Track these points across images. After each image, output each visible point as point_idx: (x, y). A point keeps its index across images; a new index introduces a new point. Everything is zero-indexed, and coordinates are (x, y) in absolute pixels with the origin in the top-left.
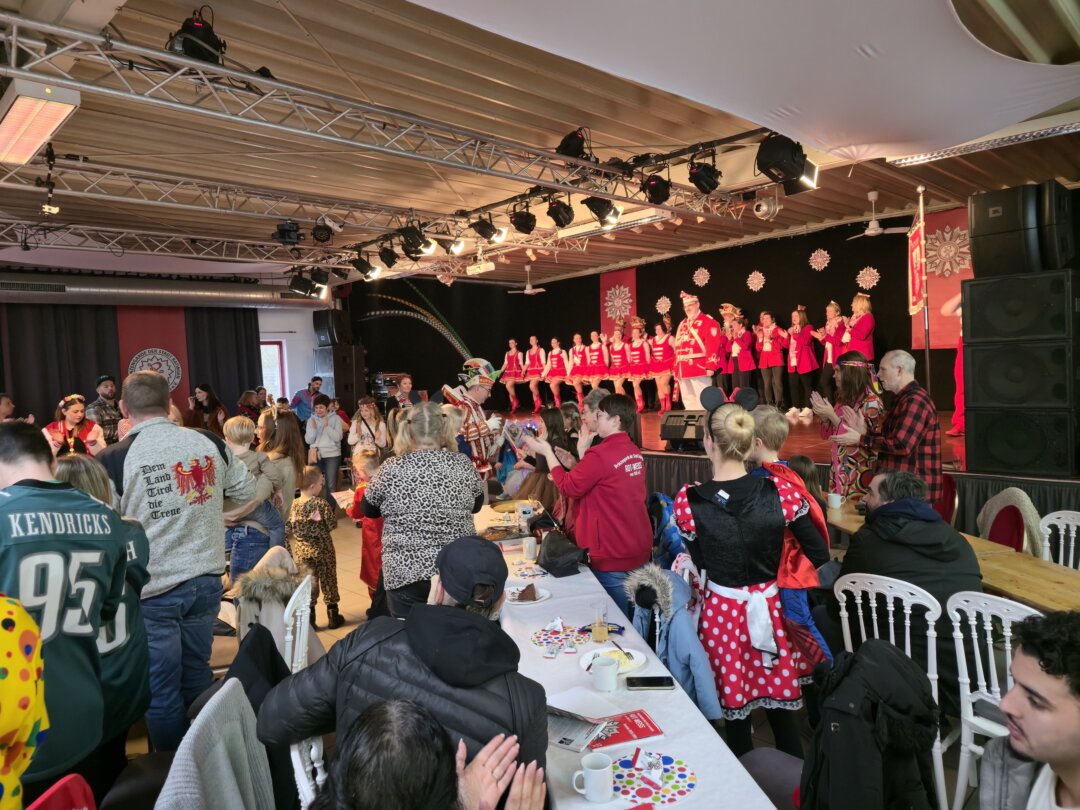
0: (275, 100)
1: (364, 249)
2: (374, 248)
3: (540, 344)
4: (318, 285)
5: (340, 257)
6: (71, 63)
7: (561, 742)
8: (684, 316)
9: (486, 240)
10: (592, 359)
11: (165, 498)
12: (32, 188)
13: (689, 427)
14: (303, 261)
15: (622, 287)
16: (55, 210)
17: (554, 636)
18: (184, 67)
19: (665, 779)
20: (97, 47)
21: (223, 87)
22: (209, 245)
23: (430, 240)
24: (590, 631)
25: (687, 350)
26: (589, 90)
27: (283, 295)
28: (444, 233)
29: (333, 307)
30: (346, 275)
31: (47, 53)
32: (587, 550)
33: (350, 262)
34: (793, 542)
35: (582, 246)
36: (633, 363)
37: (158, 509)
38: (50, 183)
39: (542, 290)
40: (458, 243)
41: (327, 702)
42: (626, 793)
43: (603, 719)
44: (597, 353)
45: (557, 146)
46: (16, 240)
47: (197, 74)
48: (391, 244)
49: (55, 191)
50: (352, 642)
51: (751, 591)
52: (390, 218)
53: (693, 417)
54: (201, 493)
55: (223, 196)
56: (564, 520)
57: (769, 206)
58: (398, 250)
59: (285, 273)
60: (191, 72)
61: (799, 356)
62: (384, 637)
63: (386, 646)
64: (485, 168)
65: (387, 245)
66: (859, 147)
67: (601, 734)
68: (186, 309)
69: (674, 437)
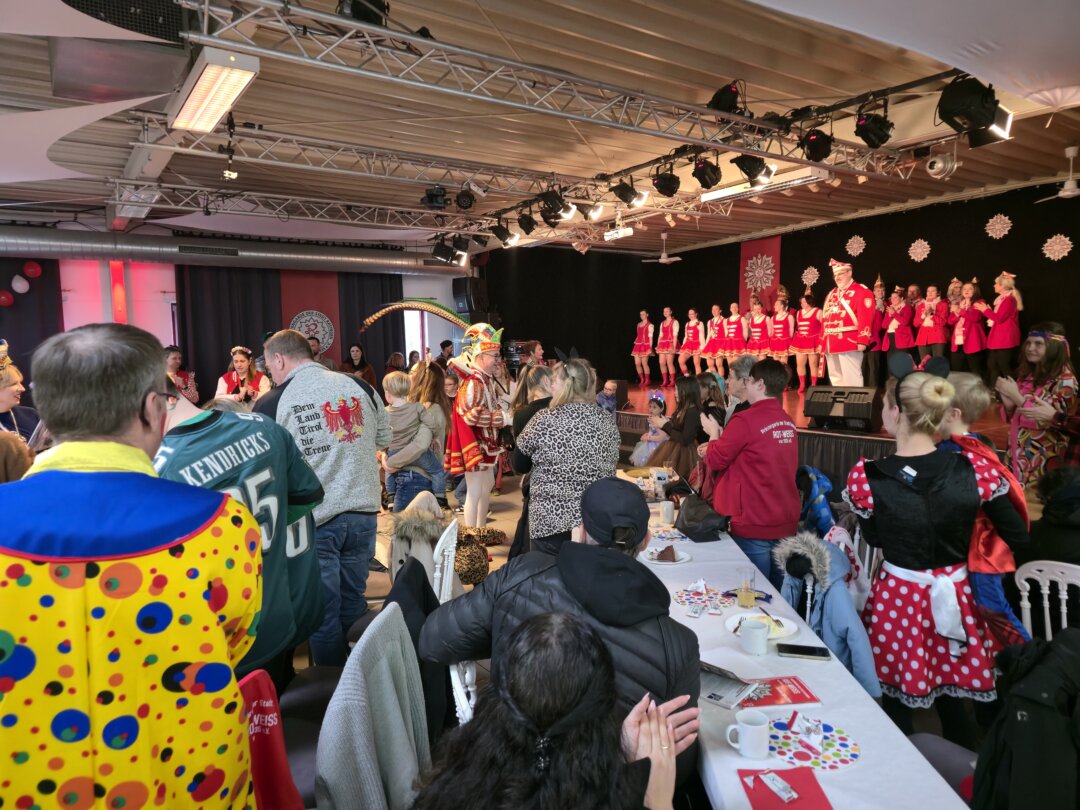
0: (433, 60)
1: (504, 216)
2: (514, 215)
3: (675, 316)
4: (459, 253)
5: (481, 224)
6: (253, 31)
7: (710, 697)
8: (833, 285)
9: (625, 205)
10: (729, 331)
11: (316, 435)
12: (215, 155)
13: (836, 405)
14: (446, 229)
15: (765, 257)
16: (234, 175)
17: (696, 597)
18: (351, 29)
19: (825, 746)
20: (276, 13)
21: (385, 49)
22: (362, 212)
23: (570, 205)
24: (736, 596)
25: (836, 322)
26: (748, 37)
27: (426, 263)
28: (583, 198)
29: (471, 275)
30: (486, 243)
31: (233, 20)
32: (728, 518)
33: (490, 228)
34: (985, 523)
35: (726, 211)
36: (775, 337)
37: (311, 445)
38: (230, 150)
39: (678, 259)
40: (598, 207)
41: (483, 628)
42: (782, 753)
43: (755, 681)
44: (735, 326)
45: (707, 102)
46: (199, 207)
47: (363, 36)
48: (531, 211)
49: (235, 157)
50: (506, 574)
51: (935, 574)
52: (532, 182)
53: (843, 393)
54: (349, 431)
55: (378, 163)
56: (701, 489)
57: (945, 162)
58: (537, 217)
59: (429, 240)
60: (358, 35)
61: (966, 334)
62: (537, 571)
63: (539, 579)
64: (632, 125)
65: (526, 212)
66: (1065, 90)
67: (752, 695)
68: (340, 274)
69: (818, 414)
